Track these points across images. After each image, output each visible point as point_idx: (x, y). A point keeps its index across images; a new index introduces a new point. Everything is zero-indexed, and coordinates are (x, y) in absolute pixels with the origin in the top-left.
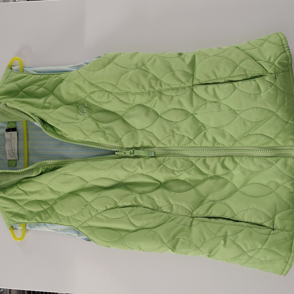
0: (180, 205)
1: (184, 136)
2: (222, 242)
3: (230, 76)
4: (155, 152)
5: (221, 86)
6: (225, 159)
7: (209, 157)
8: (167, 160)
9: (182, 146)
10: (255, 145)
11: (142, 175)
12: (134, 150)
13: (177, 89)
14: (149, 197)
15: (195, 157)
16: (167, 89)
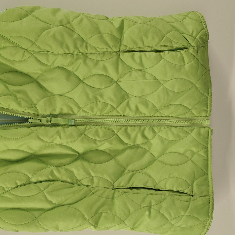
0: (101, 177)
1: (107, 104)
2: (147, 213)
3: (157, 45)
4: (75, 121)
5: (148, 54)
6: (145, 128)
7: (131, 126)
8: (88, 129)
9: (105, 115)
10: (174, 115)
11: (60, 145)
12: (51, 118)
13: (103, 53)
14: (67, 170)
15: (117, 126)
16: (92, 53)
